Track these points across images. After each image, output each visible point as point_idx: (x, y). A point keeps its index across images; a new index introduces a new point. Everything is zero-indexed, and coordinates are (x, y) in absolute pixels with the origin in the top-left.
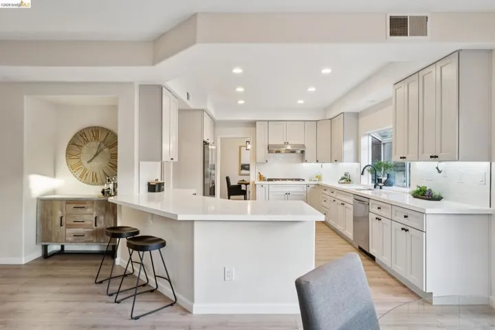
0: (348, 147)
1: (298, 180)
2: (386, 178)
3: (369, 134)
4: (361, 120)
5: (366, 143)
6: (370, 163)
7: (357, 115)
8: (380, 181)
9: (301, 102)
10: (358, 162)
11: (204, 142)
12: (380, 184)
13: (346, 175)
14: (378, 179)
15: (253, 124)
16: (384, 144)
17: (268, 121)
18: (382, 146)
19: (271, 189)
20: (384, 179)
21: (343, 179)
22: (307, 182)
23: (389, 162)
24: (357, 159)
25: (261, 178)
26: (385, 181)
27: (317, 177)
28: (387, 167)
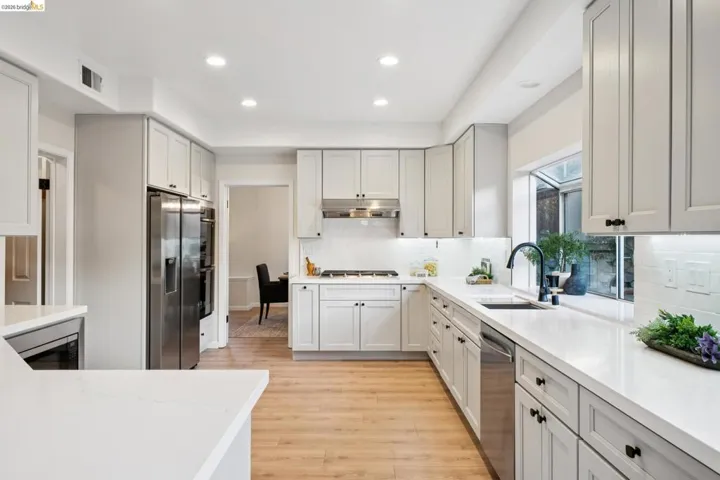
0: (485, 201)
1: (384, 274)
2: (569, 274)
3: (531, 173)
4: (514, 141)
5: (524, 194)
6: (534, 240)
7: (504, 131)
8: (554, 281)
9: (381, 102)
10: (507, 236)
11: (150, 189)
12: (555, 290)
13: (483, 264)
14: (550, 278)
15: (290, 156)
16: (565, 195)
17: (322, 149)
18: (561, 198)
19: (326, 294)
20: (564, 276)
21: (476, 272)
22: (404, 278)
23: (575, 238)
24: (505, 231)
25: (312, 270)
26: (568, 281)
27: (426, 268)
28: (570, 246)
